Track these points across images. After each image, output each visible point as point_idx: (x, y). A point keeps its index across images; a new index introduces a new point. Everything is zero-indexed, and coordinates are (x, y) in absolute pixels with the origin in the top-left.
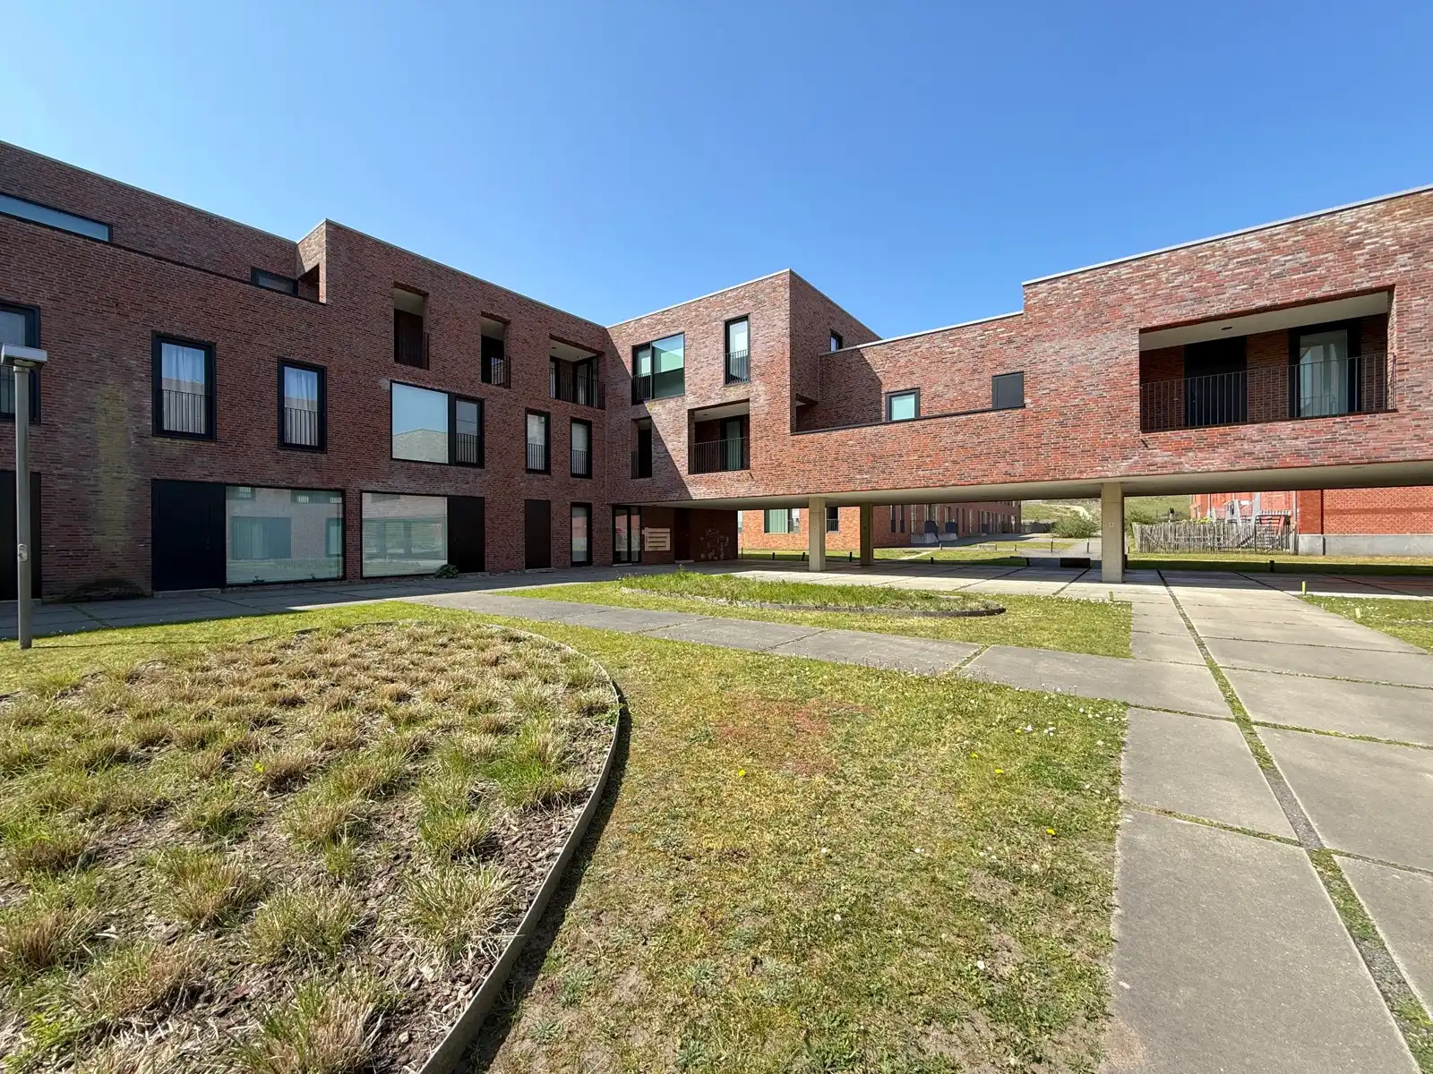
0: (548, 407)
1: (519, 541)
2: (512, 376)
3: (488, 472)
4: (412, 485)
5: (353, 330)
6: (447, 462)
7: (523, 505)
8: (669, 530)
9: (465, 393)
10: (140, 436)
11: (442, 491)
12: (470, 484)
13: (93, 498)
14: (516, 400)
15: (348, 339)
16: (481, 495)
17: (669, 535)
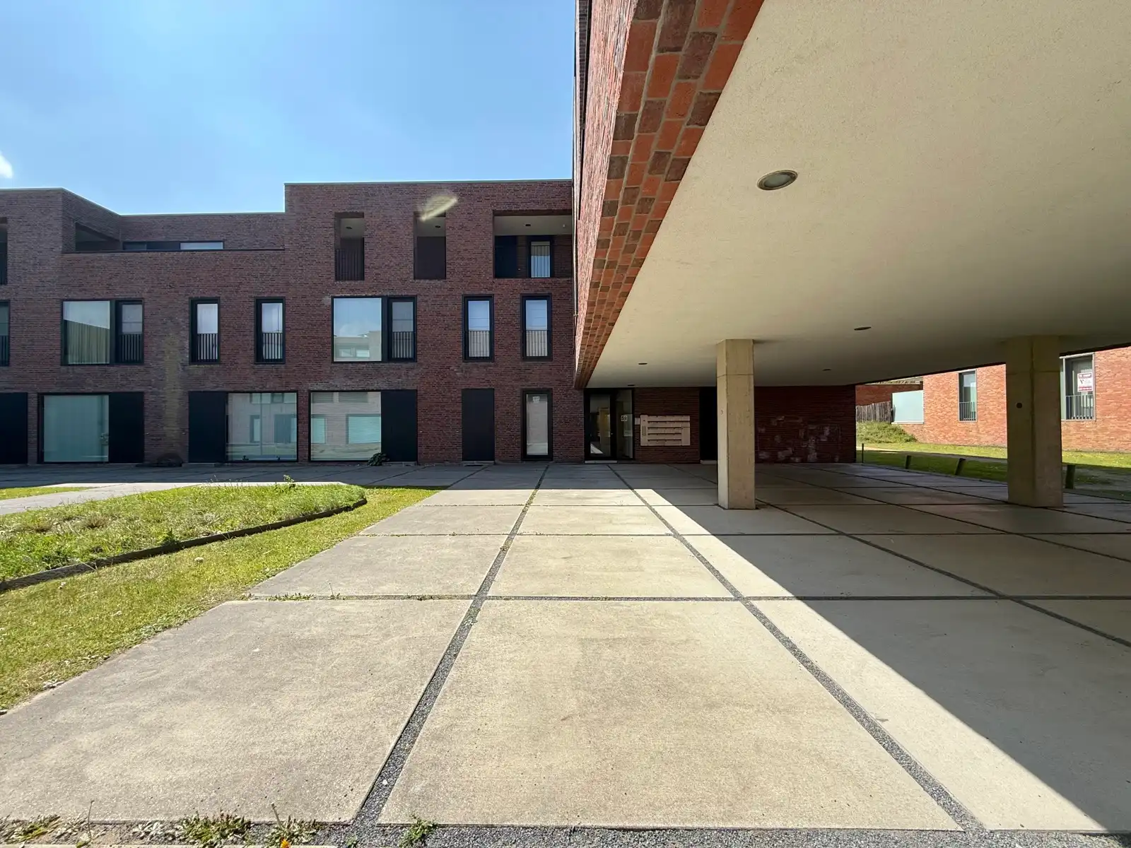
0: (491, 289)
1: (455, 432)
2: (448, 266)
3: (421, 364)
4: (349, 382)
5: (303, 262)
6: (380, 360)
7: (460, 395)
8: (688, 418)
9: (398, 293)
10: (183, 365)
11: (375, 386)
12: (404, 378)
13: (163, 405)
14: (451, 289)
15: (300, 272)
16: (414, 388)
17: (689, 424)
